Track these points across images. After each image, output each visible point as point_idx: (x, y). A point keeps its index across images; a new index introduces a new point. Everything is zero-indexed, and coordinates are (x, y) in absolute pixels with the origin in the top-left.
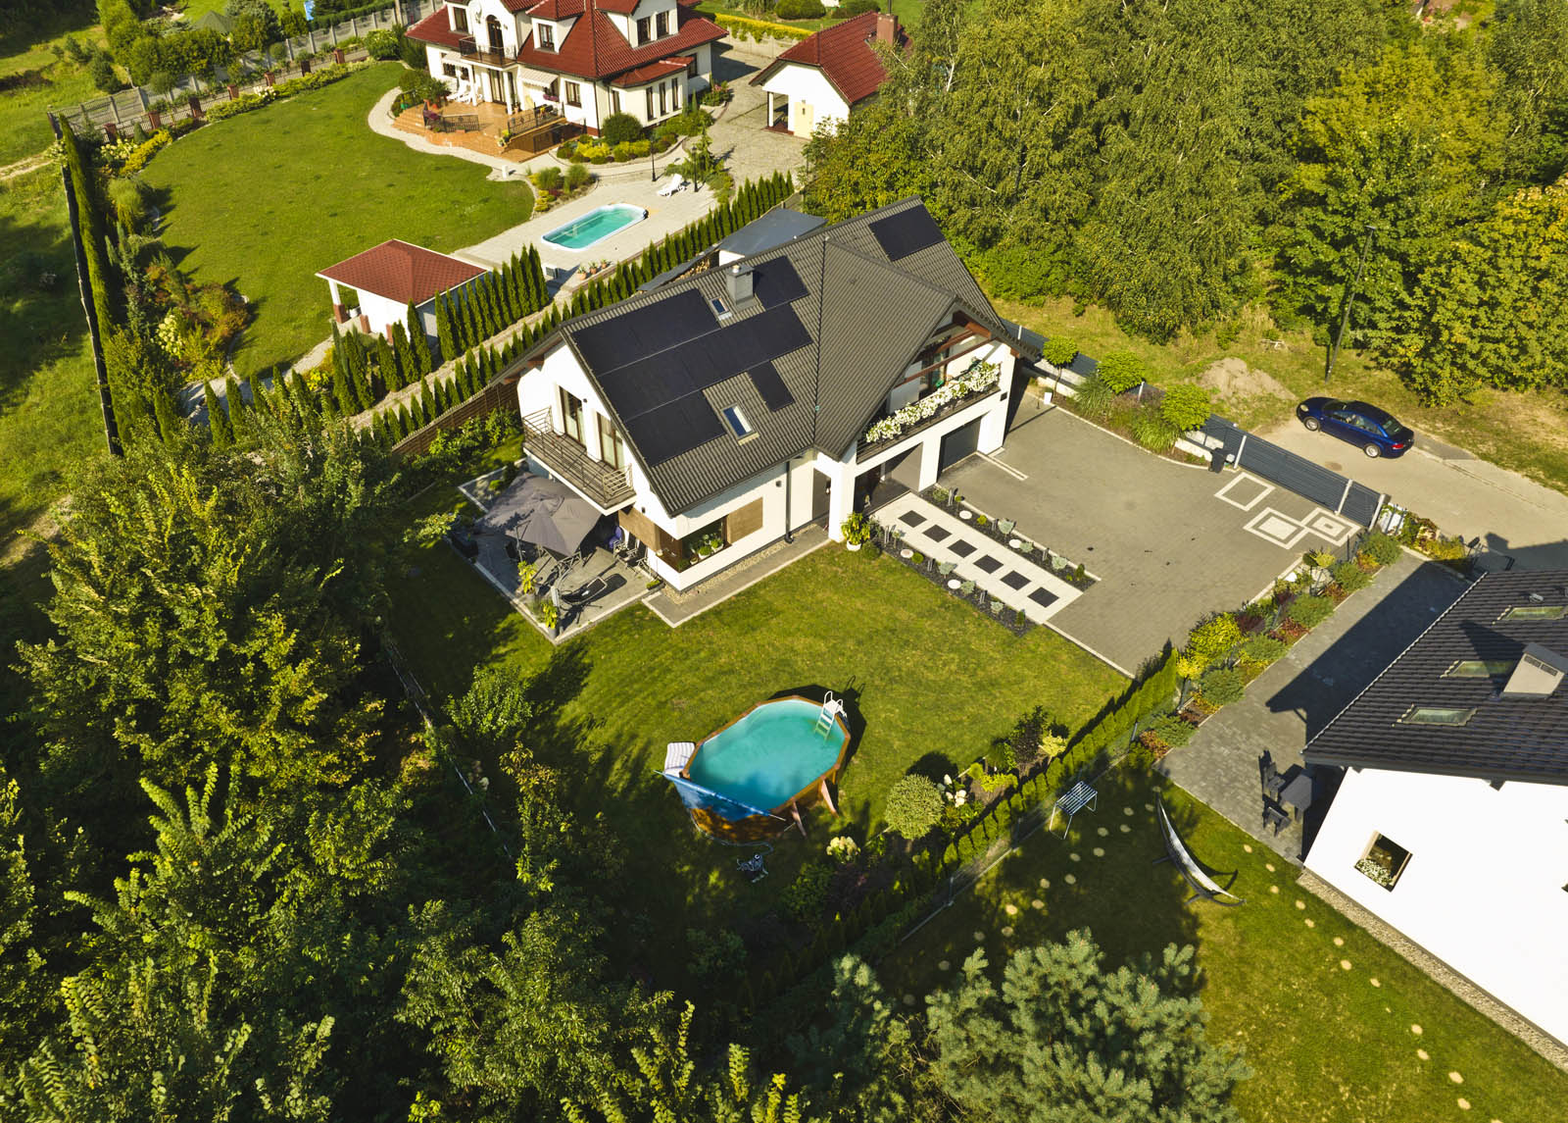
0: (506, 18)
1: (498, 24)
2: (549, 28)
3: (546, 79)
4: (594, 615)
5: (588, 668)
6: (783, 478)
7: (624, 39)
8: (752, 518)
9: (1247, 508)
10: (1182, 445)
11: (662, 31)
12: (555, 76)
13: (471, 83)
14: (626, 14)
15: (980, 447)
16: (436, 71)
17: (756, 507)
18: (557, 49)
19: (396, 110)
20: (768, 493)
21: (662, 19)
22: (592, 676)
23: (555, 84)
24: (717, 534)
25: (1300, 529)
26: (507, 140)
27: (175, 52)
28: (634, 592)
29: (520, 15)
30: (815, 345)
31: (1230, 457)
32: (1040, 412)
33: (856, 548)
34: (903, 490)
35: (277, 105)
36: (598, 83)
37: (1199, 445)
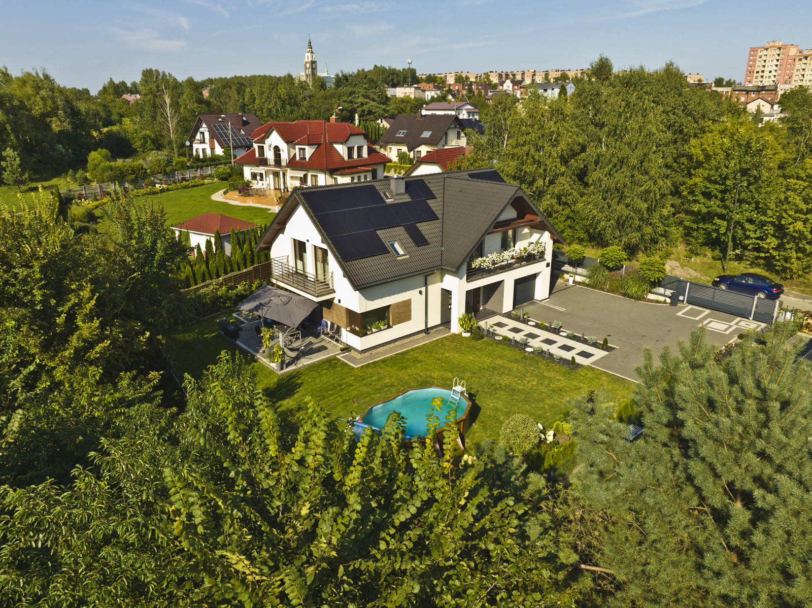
0: (283, 146)
1: (279, 150)
2: (304, 149)
3: (301, 174)
4: (305, 362)
5: (300, 385)
6: (423, 289)
7: (340, 156)
8: (404, 312)
9: (697, 319)
10: (651, 296)
11: (359, 155)
12: (305, 173)
13: (264, 182)
14: (342, 143)
15: (536, 297)
16: (247, 175)
17: (407, 304)
18: (307, 160)
19: (225, 193)
20: (414, 296)
21: (360, 149)
22: (301, 388)
23: (305, 176)
24: (380, 317)
25: (731, 326)
26: (280, 198)
27: (120, 170)
28: (333, 350)
29: (290, 144)
30: (441, 220)
31: (681, 298)
32: (567, 288)
33: (468, 335)
34: (493, 314)
35: (167, 193)
36: (327, 173)
37: (661, 295)
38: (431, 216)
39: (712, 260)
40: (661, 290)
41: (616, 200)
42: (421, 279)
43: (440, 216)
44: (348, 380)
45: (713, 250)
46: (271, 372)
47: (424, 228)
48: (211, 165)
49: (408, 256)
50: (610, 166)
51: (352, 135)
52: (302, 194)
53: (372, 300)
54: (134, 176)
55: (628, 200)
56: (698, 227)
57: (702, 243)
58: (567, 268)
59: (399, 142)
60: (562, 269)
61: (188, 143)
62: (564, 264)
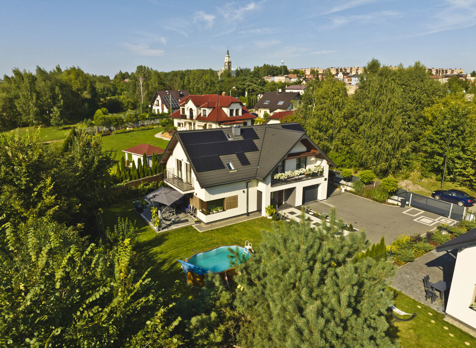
0: (194, 108)
1: (192, 111)
2: (205, 110)
3: (203, 124)
4: (174, 227)
5: (167, 240)
6: (246, 190)
7: (226, 114)
8: (233, 203)
9: (414, 216)
10: (390, 201)
11: (237, 114)
13: (184, 128)
14: (226, 107)
15: (318, 198)
16: (176, 125)
17: (235, 198)
18: (207, 116)
19: (162, 133)
20: (240, 194)
21: (237, 111)
22: (167, 242)
23: (206, 125)
24: (219, 204)
25: (435, 221)
27: (109, 119)
28: (191, 222)
29: (198, 107)
30: (260, 151)
31: (407, 203)
32: (340, 193)
33: (271, 218)
34: (290, 206)
35: (132, 133)
36: (217, 124)
37: (395, 200)
38: (254, 148)
39: (436, 181)
40: (396, 197)
41: (374, 143)
42: (244, 184)
43: (260, 149)
44: (193, 239)
45: (437, 175)
46: (154, 232)
47: (249, 155)
48: (159, 118)
49: (236, 171)
50: (370, 123)
51: (232, 103)
52: (179, 134)
53: (214, 194)
54: (116, 123)
55: (379, 143)
56: (427, 161)
57: (430, 170)
58: (342, 182)
59: (265, 107)
60: (340, 182)
61: (150, 106)
62: (341, 179)
